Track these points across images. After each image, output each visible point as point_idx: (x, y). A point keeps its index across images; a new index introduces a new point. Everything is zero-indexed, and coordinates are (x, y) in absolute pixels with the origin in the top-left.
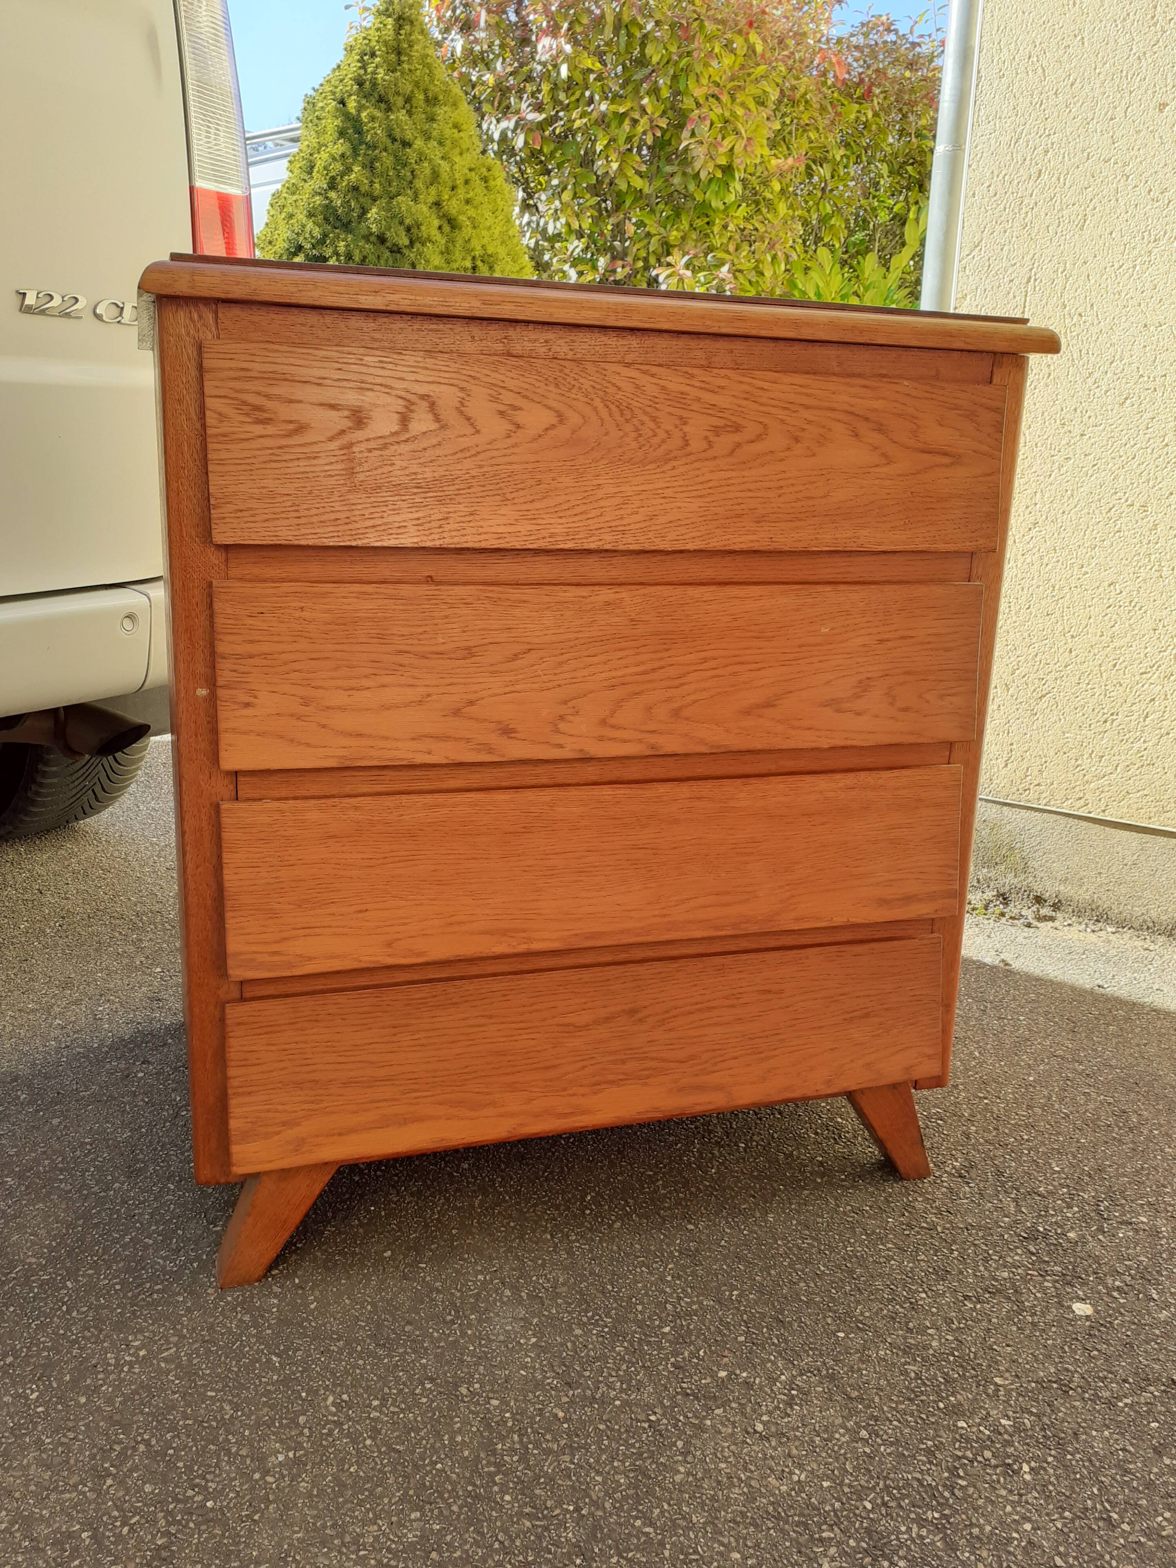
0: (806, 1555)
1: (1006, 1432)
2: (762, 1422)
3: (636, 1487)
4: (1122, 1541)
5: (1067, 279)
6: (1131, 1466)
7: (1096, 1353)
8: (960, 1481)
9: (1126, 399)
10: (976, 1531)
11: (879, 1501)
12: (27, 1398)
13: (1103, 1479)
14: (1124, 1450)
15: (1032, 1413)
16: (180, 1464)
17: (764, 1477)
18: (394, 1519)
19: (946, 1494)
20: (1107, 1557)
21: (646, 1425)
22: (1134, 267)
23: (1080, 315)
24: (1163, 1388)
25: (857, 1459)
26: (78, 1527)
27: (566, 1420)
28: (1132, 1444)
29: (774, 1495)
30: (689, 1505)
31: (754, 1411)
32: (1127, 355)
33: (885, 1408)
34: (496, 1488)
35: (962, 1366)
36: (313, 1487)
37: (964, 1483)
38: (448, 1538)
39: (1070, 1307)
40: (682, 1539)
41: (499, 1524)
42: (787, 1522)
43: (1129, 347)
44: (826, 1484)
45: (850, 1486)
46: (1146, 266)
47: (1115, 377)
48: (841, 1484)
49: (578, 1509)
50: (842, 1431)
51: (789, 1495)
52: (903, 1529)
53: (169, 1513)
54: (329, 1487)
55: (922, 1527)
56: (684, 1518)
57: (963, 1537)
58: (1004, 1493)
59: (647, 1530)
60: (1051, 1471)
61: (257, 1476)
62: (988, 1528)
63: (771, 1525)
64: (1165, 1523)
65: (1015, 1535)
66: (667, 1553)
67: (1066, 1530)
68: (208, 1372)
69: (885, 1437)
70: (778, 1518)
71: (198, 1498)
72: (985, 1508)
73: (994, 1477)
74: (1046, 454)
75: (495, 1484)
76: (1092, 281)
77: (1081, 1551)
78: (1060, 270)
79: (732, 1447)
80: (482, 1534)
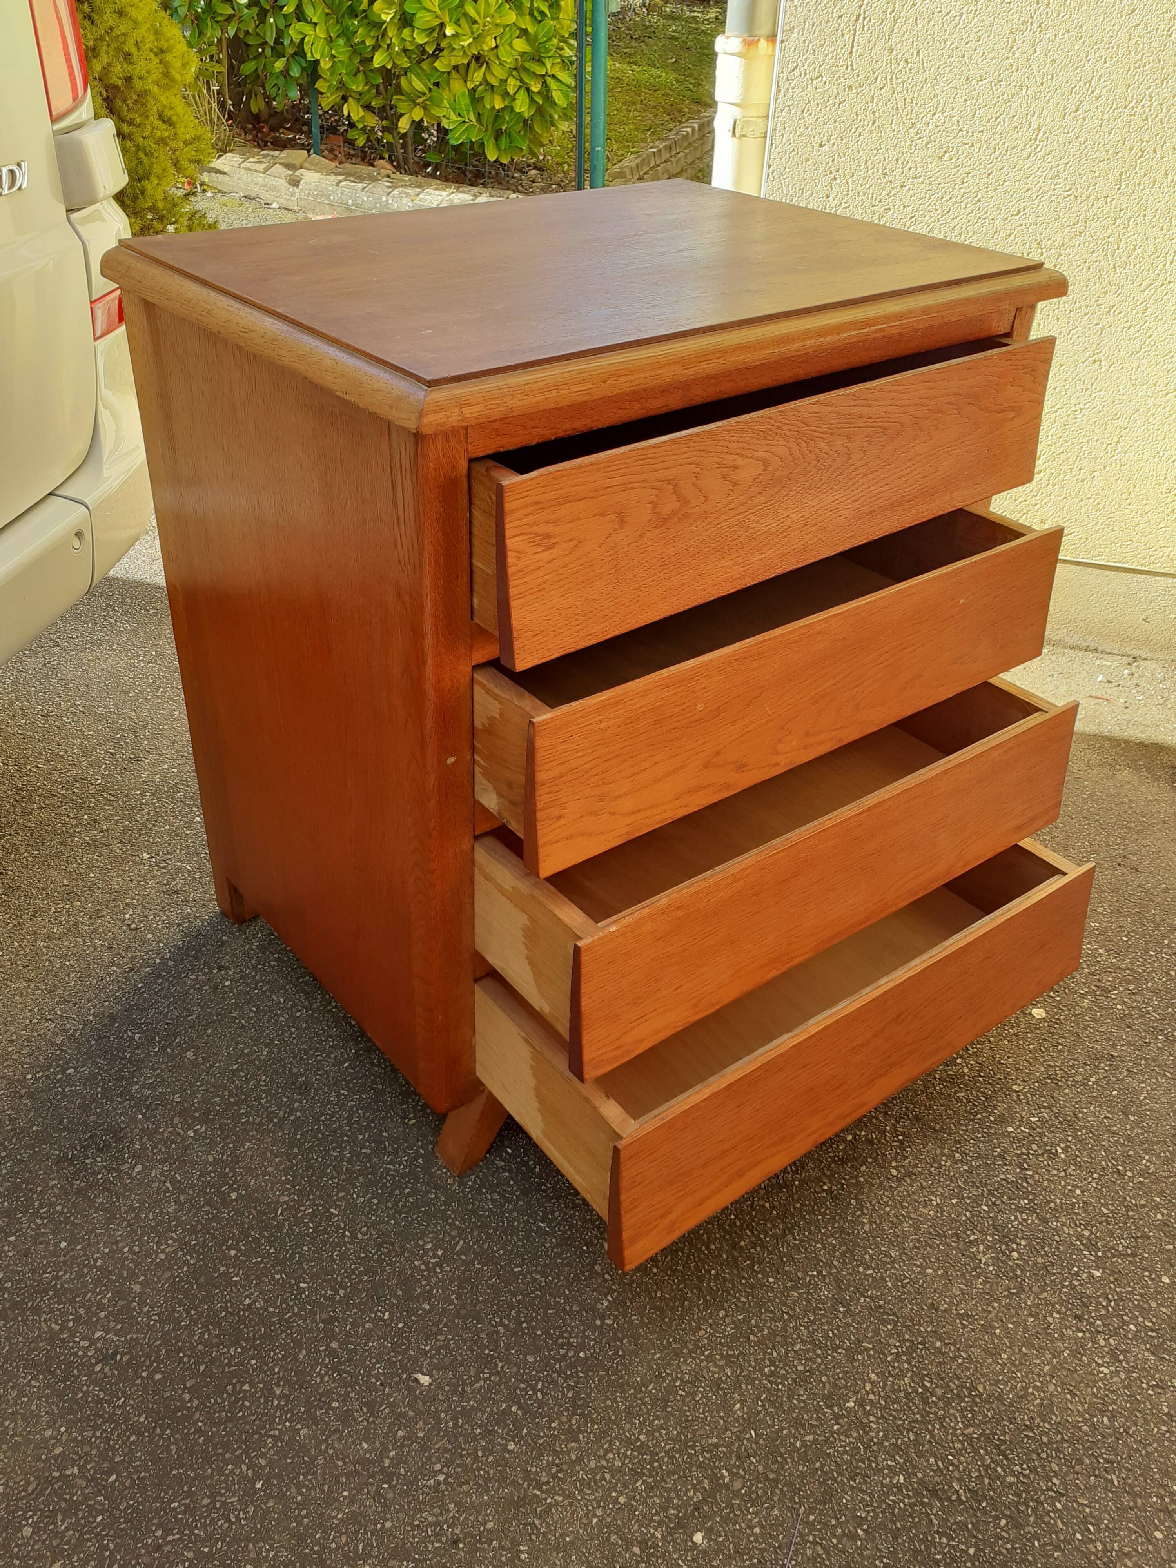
0: (970, 1257)
1: (1038, 1126)
2: (893, 1167)
3: (845, 1244)
4: (1131, 1184)
5: (895, 21)
6: (1115, 1129)
7: (1060, 1047)
8: (1028, 1173)
9: (945, 152)
10: (1052, 1205)
11: (990, 1203)
12: (382, 1319)
13: (1103, 1143)
14: (1106, 1118)
15: (1045, 1107)
16: (539, 1332)
17: (916, 1210)
18: (710, 1321)
19: (1025, 1184)
20: (1128, 1198)
21: (824, 1195)
22: (961, 15)
23: (906, 61)
24: (1108, 1063)
25: (963, 1176)
26: (504, 1405)
27: (773, 1208)
28: (1108, 1112)
29: (928, 1220)
30: (883, 1246)
31: (884, 1161)
32: (948, 107)
33: (961, 1132)
34: (760, 1276)
35: (989, 1083)
36: (641, 1318)
37: (1030, 1173)
38: (753, 1322)
39: (1030, 1014)
40: (893, 1271)
41: (777, 1301)
42: (946, 1237)
43: (951, 100)
44: (954, 1201)
45: (969, 1198)
46: (971, 16)
47: (937, 130)
48: (963, 1198)
49: (820, 1273)
50: (944, 1158)
51: (937, 1217)
52: (1013, 1218)
53: (559, 1373)
54: (653, 1313)
55: (1022, 1213)
56: (886, 1255)
57: (1047, 1212)
58: (1055, 1172)
59: (869, 1272)
60: (1073, 1147)
61: (598, 1323)
62: (1058, 1201)
63: (938, 1242)
64: (1148, 1164)
65: (1074, 1200)
66: (889, 1284)
67: (1099, 1187)
68: (501, 1252)
69: (971, 1154)
70: (939, 1235)
71: (571, 1354)
72: (1050, 1187)
73: (1045, 1163)
74: (867, 204)
75: (758, 1273)
76: (920, 26)
77: (1113, 1199)
78: (889, 10)
79: (886, 1193)
80: (772, 1312)
